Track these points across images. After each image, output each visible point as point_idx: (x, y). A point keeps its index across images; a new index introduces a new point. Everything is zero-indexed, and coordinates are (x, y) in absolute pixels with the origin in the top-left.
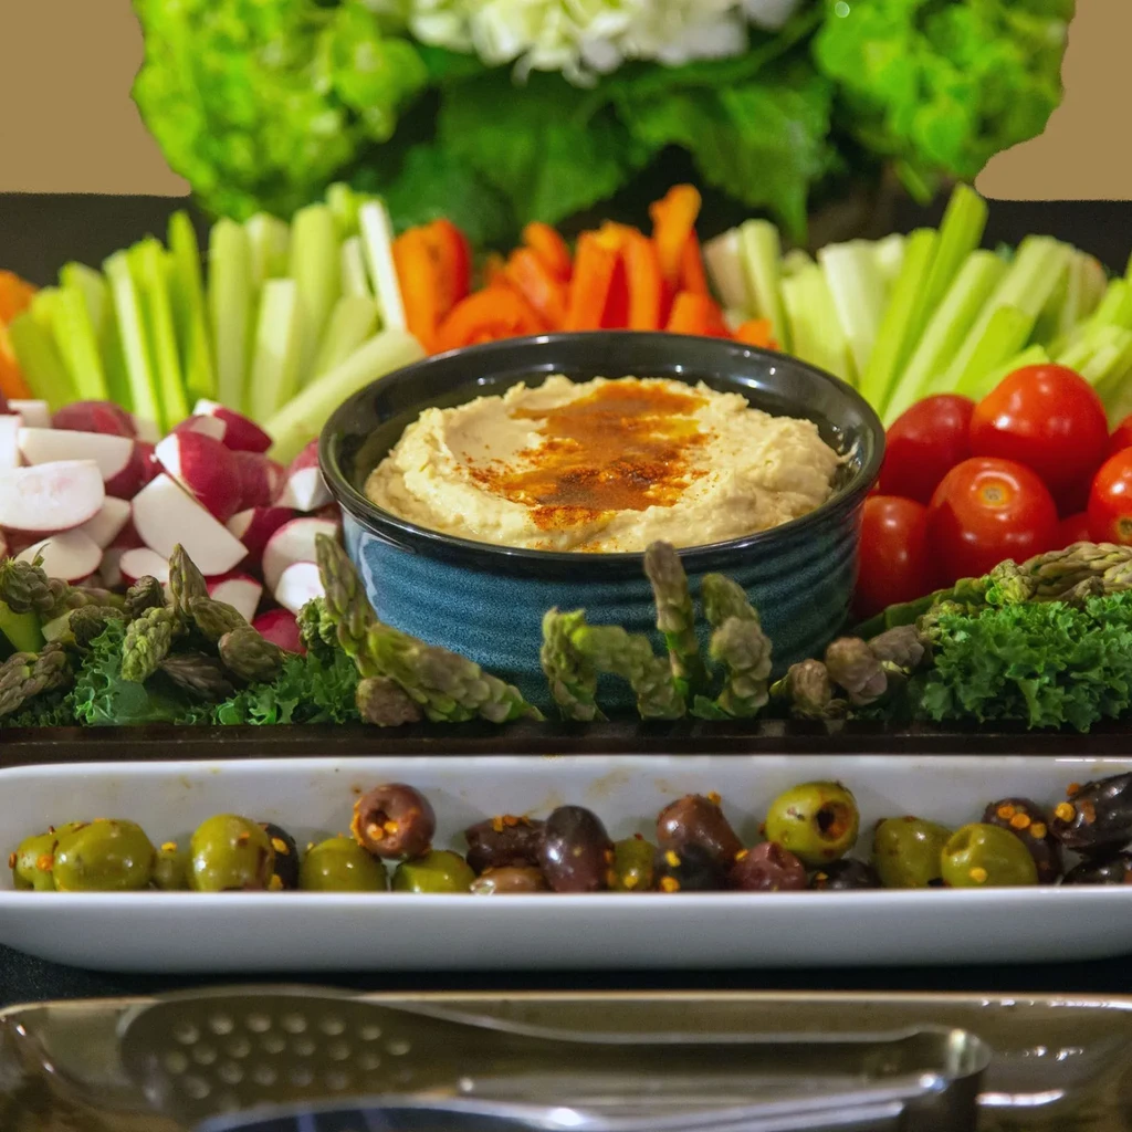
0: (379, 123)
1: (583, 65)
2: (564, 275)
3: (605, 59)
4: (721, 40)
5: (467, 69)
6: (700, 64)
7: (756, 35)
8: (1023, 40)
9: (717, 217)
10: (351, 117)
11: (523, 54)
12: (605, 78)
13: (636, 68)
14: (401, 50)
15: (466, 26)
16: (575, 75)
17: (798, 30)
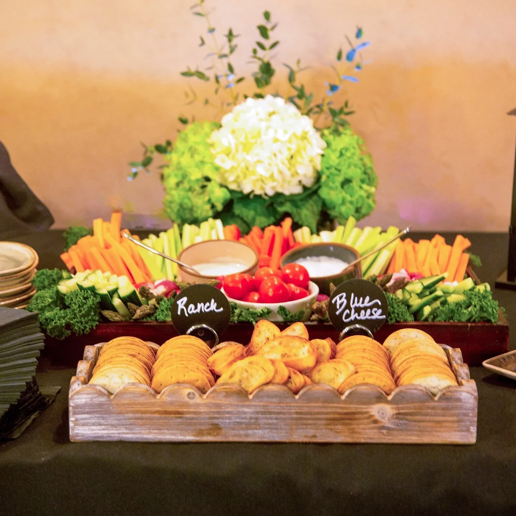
0: (220, 207)
1: (266, 194)
2: (262, 237)
3: (271, 193)
4: (298, 190)
5: (239, 195)
6: (292, 195)
7: (305, 188)
8: (366, 191)
9: (296, 226)
10: (213, 207)
11: (253, 191)
12: (271, 197)
13: (278, 195)
14: (225, 190)
15: (239, 186)
16: (264, 196)
17: (315, 187)
